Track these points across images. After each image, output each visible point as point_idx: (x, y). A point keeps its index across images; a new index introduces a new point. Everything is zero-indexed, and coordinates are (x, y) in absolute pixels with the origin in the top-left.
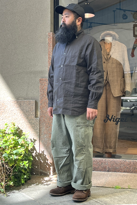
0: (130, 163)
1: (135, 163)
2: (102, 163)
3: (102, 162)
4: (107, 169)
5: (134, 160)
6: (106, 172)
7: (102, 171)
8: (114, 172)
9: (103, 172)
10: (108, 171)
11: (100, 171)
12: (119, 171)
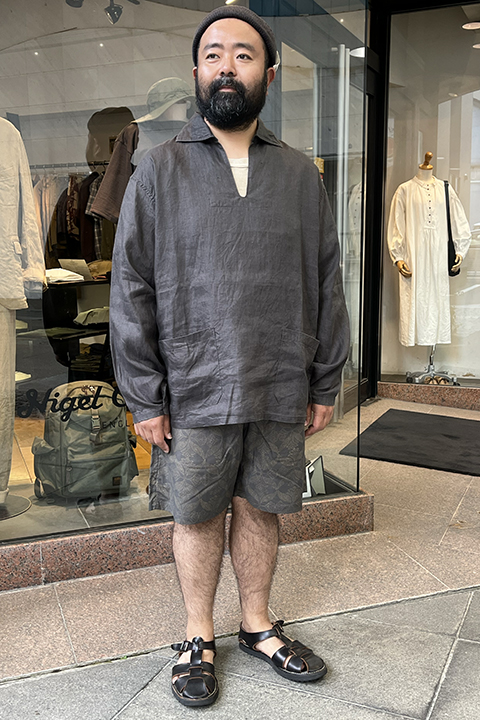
0: (120, 540)
1: (134, 538)
2: (23, 560)
3: (23, 555)
4: (43, 575)
5: (132, 529)
6: (40, 587)
7: (24, 586)
8: (67, 579)
9: (30, 589)
10: (46, 582)
11: (19, 587)
12: (82, 574)
